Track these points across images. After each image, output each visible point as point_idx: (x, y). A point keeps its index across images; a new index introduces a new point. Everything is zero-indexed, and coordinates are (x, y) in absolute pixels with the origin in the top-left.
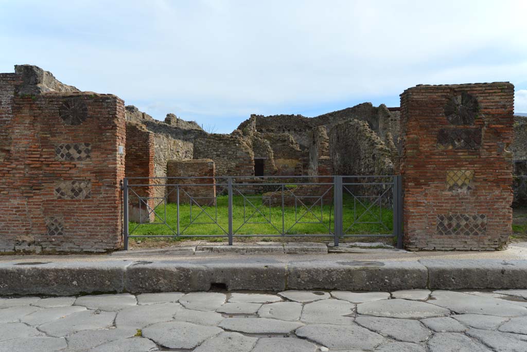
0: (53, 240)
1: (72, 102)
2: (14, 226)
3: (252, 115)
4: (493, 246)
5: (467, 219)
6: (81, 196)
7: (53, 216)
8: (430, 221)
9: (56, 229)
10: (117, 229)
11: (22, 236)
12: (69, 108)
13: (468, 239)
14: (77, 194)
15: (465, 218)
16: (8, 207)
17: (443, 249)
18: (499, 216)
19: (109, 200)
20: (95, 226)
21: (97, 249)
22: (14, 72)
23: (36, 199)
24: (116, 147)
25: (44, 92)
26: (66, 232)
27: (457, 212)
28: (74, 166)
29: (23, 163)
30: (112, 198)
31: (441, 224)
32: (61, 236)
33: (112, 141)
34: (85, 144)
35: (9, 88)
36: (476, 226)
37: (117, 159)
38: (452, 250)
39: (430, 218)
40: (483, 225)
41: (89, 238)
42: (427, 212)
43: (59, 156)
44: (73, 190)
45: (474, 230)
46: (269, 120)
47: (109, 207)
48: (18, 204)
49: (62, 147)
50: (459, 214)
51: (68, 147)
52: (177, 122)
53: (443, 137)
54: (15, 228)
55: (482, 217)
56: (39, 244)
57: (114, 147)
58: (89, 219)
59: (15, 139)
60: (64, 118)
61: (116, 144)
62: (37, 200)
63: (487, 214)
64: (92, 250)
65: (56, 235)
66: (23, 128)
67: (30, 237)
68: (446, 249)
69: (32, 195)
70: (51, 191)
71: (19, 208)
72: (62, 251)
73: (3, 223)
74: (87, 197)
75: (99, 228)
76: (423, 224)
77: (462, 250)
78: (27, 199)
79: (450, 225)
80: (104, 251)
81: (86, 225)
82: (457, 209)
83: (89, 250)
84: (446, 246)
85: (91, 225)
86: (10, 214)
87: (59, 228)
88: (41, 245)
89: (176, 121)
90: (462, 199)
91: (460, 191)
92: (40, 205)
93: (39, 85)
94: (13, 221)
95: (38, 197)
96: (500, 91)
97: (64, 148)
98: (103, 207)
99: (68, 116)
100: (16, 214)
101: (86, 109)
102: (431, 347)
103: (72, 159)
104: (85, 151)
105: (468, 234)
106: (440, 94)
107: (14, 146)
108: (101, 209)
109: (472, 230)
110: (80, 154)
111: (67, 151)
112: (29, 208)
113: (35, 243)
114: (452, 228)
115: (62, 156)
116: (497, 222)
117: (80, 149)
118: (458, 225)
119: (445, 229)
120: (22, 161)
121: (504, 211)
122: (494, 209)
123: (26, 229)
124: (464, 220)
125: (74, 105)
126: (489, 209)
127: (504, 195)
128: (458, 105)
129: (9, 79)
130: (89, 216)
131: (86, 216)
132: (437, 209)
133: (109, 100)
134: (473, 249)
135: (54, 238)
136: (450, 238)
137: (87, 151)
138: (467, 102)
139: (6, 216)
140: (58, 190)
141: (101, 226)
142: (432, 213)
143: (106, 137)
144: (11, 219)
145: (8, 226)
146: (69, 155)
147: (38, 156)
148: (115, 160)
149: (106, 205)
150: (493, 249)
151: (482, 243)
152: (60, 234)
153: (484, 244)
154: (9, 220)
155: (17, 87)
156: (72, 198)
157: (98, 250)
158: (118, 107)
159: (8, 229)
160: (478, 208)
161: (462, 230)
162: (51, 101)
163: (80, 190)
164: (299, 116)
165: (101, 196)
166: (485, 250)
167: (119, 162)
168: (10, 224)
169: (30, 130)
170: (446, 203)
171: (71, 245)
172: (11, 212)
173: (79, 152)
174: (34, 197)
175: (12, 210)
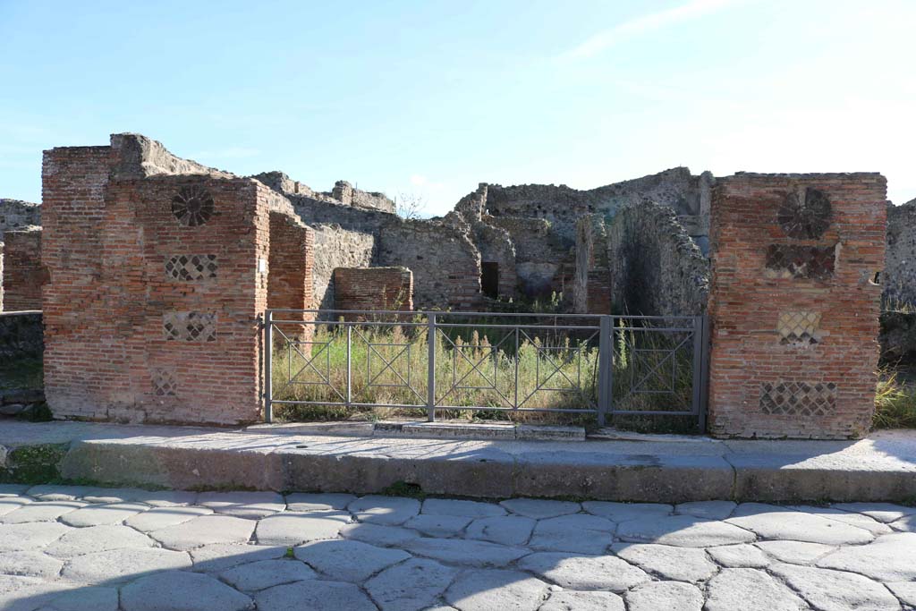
0: (162, 402)
1: (192, 190)
2: (106, 379)
3: (480, 184)
4: (844, 433)
5: (807, 390)
6: (202, 337)
7: (159, 366)
8: (750, 392)
9: (166, 386)
10: (255, 390)
11: (118, 394)
12: (186, 199)
13: (806, 421)
14: (195, 334)
15: (803, 388)
16: (98, 350)
17: (768, 437)
18: (855, 385)
19: (242, 345)
20: (223, 383)
21: (224, 419)
22: (109, 144)
23: (135, 339)
24: (255, 261)
25: (150, 173)
26: (180, 390)
27: (792, 379)
28: (191, 290)
29: (119, 284)
30: (248, 341)
31: (767, 397)
32: (172, 396)
33: (249, 252)
34: (209, 256)
35: (102, 169)
36: (821, 401)
37: (256, 279)
38: (780, 439)
39: (749, 387)
40: (831, 400)
41: (214, 402)
42: (745, 378)
43: (171, 274)
44: (190, 328)
45: (817, 407)
46: (511, 192)
47: (243, 355)
48: (112, 346)
49: (174, 261)
50: (795, 382)
51: (184, 261)
52: (353, 195)
53: (775, 257)
54: (107, 382)
55: (831, 386)
56: (141, 408)
57: (251, 261)
58: (212, 372)
59: (108, 247)
60: (179, 216)
61: (255, 256)
62: (137, 341)
63: (838, 382)
64: (218, 421)
65: (165, 396)
66: (120, 229)
67: (128, 396)
68: (772, 436)
69: (131, 333)
70: (158, 327)
71: (112, 351)
72: (175, 421)
73: (92, 373)
74: (210, 339)
75: (228, 387)
76: (738, 396)
77: (797, 439)
78: (124, 339)
79: (780, 399)
80: (235, 423)
81: (208, 382)
82: (791, 374)
83: (214, 421)
84: (773, 431)
85: (216, 382)
86: (101, 361)
87: (169, 384)
88: (145, 410)
89: (351, 194)
90: (802, 358)
91: (798, 344)
92: (142, 348)
93: (144, 164)
94: (104, 371)
95: (139, 336)
96: (865, 187)
97: (178, 261)
98: (234, 354)
99: (185, 211)
100: (109, 361)
101: (211, 202)
102: (711, 588)
103: (189, 278)
104: (209, 267)
105: (808, 414)
106: (772, 189)
107: (107, 257)
108: (232, 357)
109: (813, 407)
110: (200, 271)
111: (182, 267)
112: (128, 352)
113: (137, 406)
114: (783, 404)
115: (175, 274)
116: (853, 395)
117: (201, 263)
118: (793, 400)
119: (772, 404)
120: (117, 280)
121: (864, 377)
122: (848, 374)
123: (124, 384)
124: (802, 391)
125: (194, 194)
126: (842, 375)
127: (865, 353)
128: (800, 207)
129: (101, 155)
130: (214, 368)
131: (209, 368)
132: (761, 373)
133: (245, 188)
134: (812, 437)
135: (163, 399)
136: (778, 419)
137: (212, 267)
138: (813, 203)
139: (95, 363)
140: (168, 327)
141: (232, 384)
142: (752, 379)
143: (240, 246)
144: (103, 368)
145: (99, 379)
146: (184, 272)
147: (140, 273)
148: (254, 281)
149: (239, 352)
150: (844, 438)
151: (828, 427)
152: (171, 393)
153: (831, 430)
154: (100, 370)
155: (112, 167)
156: (189, 339)
157: (226, 422)
158: (258, 199)
159: (99, 383)
160: (825, 372)
161: (799, 406)
162: (160, 189)
163: (201, 328)
164: (563, 187)
165: (232, 338)
166: (832, 440)
167: (258, 284)
168: (101, 375)
169: (130, 232)
170: (776, 364)
171: (187, 411)
172: (103, 358)
173: (200, 268)
174: (135, 336)
175: (104, 355)
